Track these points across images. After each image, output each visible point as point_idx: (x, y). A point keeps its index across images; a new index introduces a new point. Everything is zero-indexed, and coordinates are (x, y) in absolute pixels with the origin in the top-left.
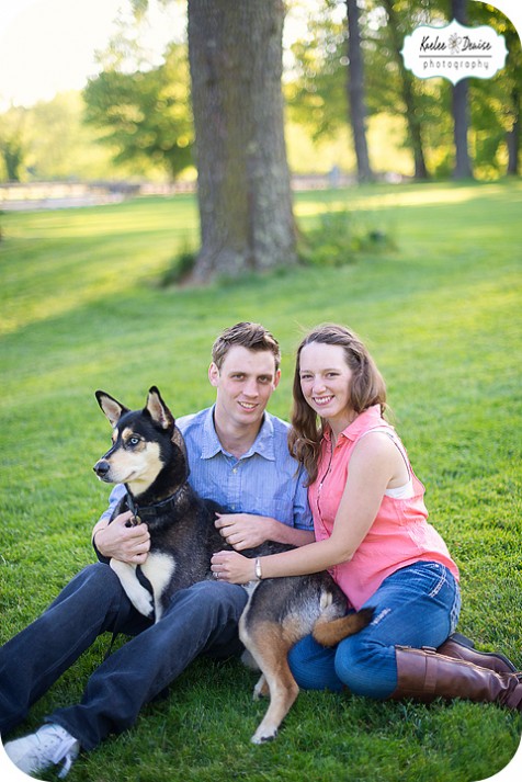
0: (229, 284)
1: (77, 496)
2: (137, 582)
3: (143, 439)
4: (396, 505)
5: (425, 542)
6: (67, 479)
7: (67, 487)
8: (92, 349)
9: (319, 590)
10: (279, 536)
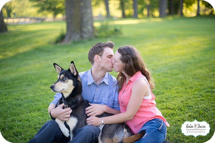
0: (75, 43)
1: (37, 101)
2: (65, 126)
3: (67, 78)
4: (146, 101)
5: (156, 113)
6: (33, 96)
7: (34, 99)
8: (36, 60)
9: (123, 128)
10: (108, 111)
